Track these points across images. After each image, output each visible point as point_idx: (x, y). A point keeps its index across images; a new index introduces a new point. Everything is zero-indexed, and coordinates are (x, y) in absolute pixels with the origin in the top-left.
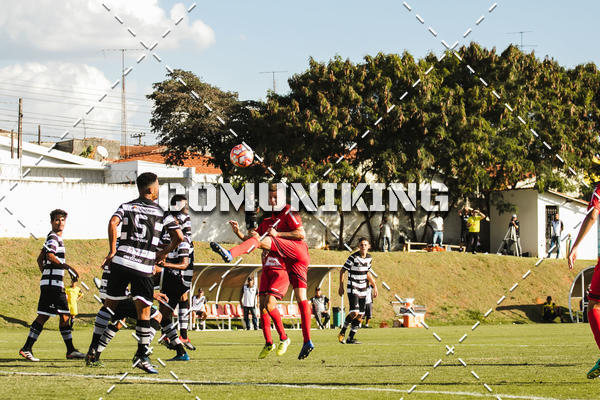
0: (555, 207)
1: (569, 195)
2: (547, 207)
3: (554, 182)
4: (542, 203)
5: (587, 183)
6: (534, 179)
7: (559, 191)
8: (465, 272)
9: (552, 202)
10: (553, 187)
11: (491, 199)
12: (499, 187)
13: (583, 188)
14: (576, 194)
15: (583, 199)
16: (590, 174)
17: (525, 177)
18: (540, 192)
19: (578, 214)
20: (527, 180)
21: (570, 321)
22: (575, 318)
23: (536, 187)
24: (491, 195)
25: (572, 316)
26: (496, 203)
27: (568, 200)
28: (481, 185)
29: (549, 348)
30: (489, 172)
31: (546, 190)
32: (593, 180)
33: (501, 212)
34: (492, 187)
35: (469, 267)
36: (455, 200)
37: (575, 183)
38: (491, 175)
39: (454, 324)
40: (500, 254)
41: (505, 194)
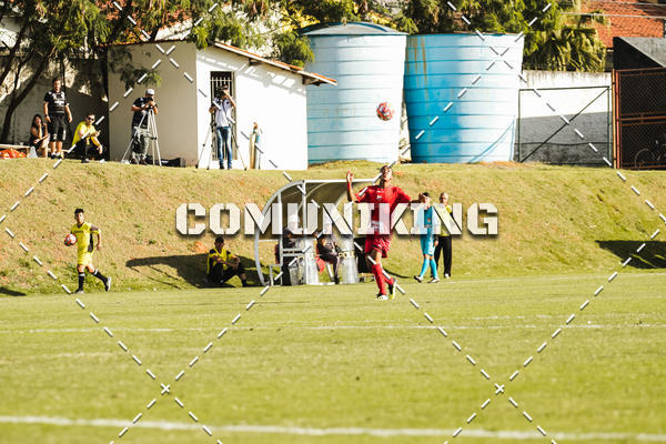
0: (228, 75)
1: (252, 52)
2: (214, 74)
3: (225, 29)
4: (205, 66)
5: (287, 28)
6: (188, 23)
7: (236, 45)
8: (62, 196)
9: (223, 65)
10: (224, 37)
11: (110, 60)
12: (124, 38)
13: (279, 38)
14: (267, 49)
15: (280, 58)
16: (291, 12)
17: (173, 20)
18: (200, 48)
19: (271, 86)
20: (177, 26)
21: (258, 284)
22: (267, 278)
23: (192, 38)
24: (109, 54)
25: (261, 272)
26: (118, 67)
27: (252, 62)
28: (91, 35)
29: (207, 333)
30: (105, 12)
31: (211, 43)
32: (297, 23)
33: (130, 83)
34: (112, 37)
35: (70, 187)
36: (44, 65)
37: (264, 30)
38: (110, 17)
39: (43, 292)
40: (127, 163)
41: (137, 52)
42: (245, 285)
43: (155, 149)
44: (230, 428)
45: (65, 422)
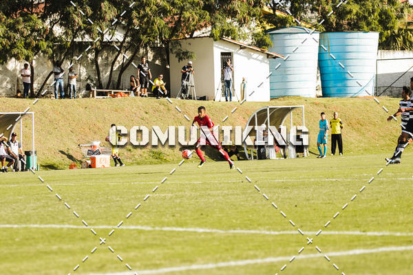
0: (229, 54)
1: (241, 42)
2: (222, 54)
3: (228, 31)
4: (218, 49)
5: (259, 30)
6: (209, 28)
7: (233, 39)
8: (147, 116)
9: (227, 49)
10: (228, 35)
11: (170, 47)
12: (177, 36)
13: (255, 35)
14: (248, 41)
15: (255, 45)
16: (261, 22)
17: (202, 27)
18: (215, 40)
19: (251, 60)
20: (204, 30)
21: (245, 159)
22: (250, 156)
23: (212, 36)
24: (170, 44)
25: (247, 153)
26: (174, 51)
27: (242, 47)
28: (161, 35)
29: (220, 183)
30: (167, 23)
31: (221, 38)
32: (264, 28)
33: (180, 59)
34: (171, 36)
35: (151, 111)
36: (137, 50)
37: (247, 31)
38: (170, 25)
39: (138, 164)
40: (179, 98)
41: (184, 43)
42: (239, 159)
43: (193, 91)
44: (232, 231)
45: (149, 228)
